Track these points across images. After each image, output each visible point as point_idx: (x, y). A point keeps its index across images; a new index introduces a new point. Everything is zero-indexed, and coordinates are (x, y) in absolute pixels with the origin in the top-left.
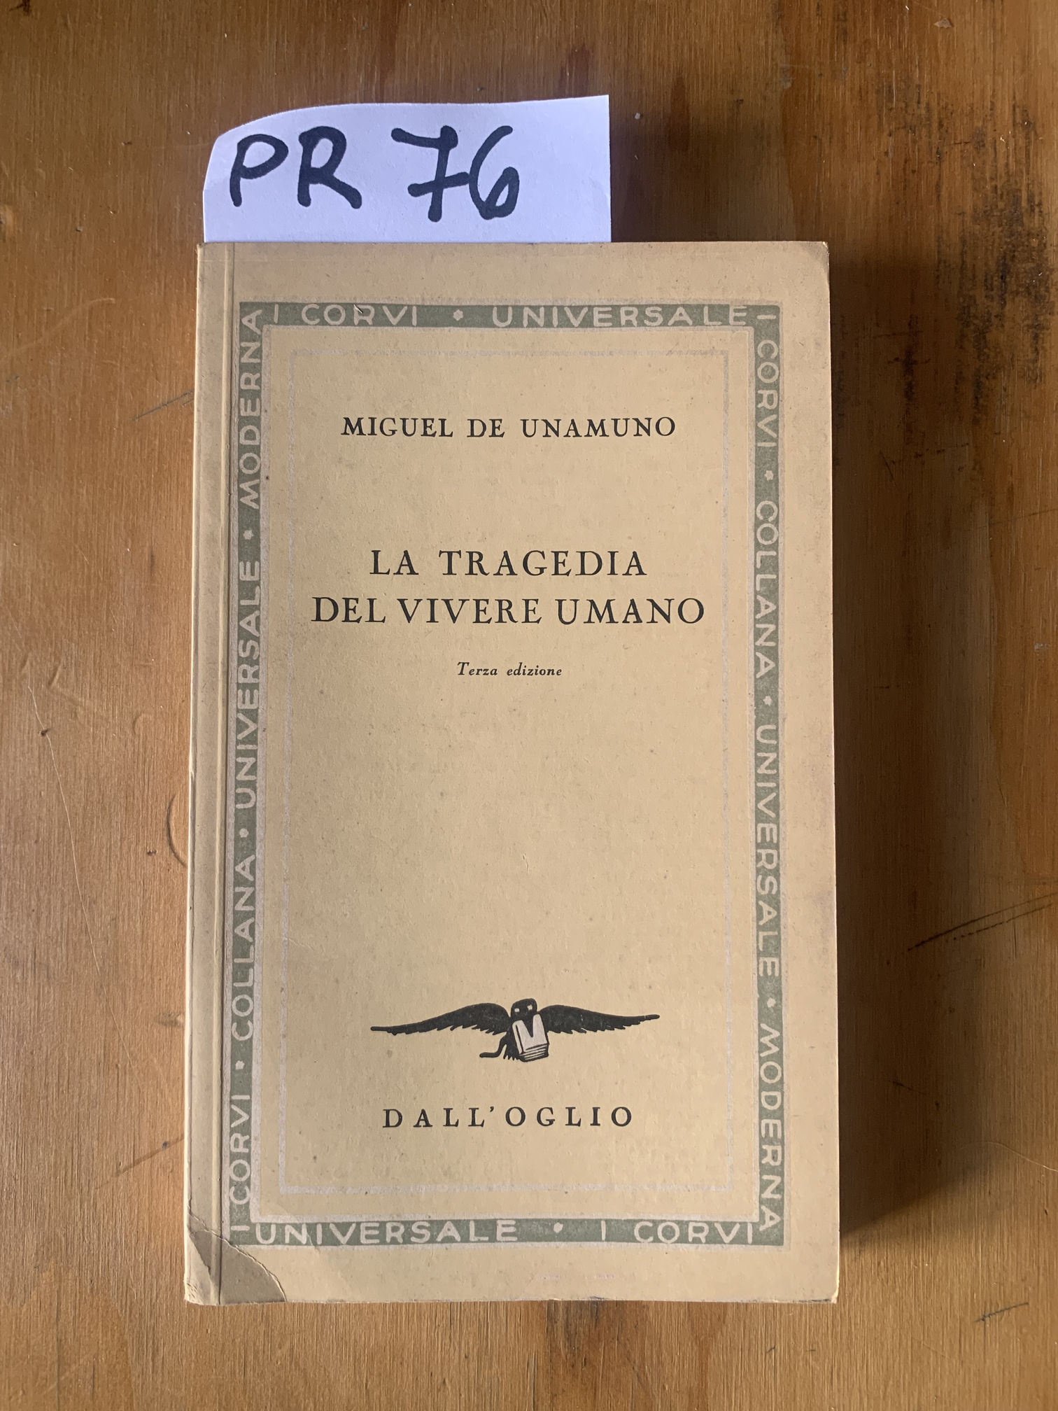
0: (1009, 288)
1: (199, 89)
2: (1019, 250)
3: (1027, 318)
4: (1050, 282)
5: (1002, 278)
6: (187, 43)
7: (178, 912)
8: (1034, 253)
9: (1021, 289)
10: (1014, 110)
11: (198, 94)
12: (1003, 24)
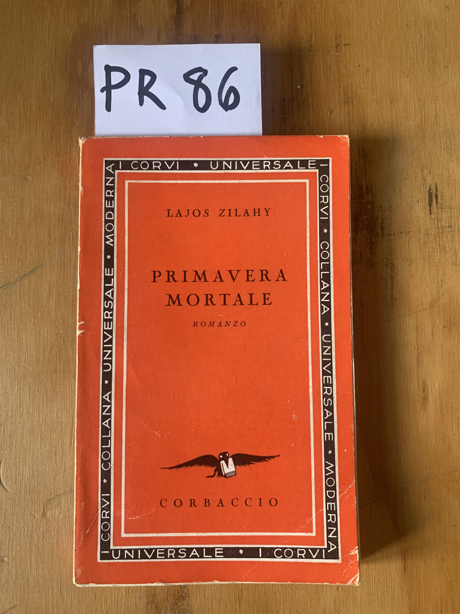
0: (359, 227)
1: (9, 154)
2: (363, 210)
3: (367, 239)
4: (377, 223)
5: (356, 222)
6: (4, 134)
7: (4, 511)
8: (369, 211)
9: (364, 227)
10: (359, 149)
11: (9, 156)
12: (353, 114)
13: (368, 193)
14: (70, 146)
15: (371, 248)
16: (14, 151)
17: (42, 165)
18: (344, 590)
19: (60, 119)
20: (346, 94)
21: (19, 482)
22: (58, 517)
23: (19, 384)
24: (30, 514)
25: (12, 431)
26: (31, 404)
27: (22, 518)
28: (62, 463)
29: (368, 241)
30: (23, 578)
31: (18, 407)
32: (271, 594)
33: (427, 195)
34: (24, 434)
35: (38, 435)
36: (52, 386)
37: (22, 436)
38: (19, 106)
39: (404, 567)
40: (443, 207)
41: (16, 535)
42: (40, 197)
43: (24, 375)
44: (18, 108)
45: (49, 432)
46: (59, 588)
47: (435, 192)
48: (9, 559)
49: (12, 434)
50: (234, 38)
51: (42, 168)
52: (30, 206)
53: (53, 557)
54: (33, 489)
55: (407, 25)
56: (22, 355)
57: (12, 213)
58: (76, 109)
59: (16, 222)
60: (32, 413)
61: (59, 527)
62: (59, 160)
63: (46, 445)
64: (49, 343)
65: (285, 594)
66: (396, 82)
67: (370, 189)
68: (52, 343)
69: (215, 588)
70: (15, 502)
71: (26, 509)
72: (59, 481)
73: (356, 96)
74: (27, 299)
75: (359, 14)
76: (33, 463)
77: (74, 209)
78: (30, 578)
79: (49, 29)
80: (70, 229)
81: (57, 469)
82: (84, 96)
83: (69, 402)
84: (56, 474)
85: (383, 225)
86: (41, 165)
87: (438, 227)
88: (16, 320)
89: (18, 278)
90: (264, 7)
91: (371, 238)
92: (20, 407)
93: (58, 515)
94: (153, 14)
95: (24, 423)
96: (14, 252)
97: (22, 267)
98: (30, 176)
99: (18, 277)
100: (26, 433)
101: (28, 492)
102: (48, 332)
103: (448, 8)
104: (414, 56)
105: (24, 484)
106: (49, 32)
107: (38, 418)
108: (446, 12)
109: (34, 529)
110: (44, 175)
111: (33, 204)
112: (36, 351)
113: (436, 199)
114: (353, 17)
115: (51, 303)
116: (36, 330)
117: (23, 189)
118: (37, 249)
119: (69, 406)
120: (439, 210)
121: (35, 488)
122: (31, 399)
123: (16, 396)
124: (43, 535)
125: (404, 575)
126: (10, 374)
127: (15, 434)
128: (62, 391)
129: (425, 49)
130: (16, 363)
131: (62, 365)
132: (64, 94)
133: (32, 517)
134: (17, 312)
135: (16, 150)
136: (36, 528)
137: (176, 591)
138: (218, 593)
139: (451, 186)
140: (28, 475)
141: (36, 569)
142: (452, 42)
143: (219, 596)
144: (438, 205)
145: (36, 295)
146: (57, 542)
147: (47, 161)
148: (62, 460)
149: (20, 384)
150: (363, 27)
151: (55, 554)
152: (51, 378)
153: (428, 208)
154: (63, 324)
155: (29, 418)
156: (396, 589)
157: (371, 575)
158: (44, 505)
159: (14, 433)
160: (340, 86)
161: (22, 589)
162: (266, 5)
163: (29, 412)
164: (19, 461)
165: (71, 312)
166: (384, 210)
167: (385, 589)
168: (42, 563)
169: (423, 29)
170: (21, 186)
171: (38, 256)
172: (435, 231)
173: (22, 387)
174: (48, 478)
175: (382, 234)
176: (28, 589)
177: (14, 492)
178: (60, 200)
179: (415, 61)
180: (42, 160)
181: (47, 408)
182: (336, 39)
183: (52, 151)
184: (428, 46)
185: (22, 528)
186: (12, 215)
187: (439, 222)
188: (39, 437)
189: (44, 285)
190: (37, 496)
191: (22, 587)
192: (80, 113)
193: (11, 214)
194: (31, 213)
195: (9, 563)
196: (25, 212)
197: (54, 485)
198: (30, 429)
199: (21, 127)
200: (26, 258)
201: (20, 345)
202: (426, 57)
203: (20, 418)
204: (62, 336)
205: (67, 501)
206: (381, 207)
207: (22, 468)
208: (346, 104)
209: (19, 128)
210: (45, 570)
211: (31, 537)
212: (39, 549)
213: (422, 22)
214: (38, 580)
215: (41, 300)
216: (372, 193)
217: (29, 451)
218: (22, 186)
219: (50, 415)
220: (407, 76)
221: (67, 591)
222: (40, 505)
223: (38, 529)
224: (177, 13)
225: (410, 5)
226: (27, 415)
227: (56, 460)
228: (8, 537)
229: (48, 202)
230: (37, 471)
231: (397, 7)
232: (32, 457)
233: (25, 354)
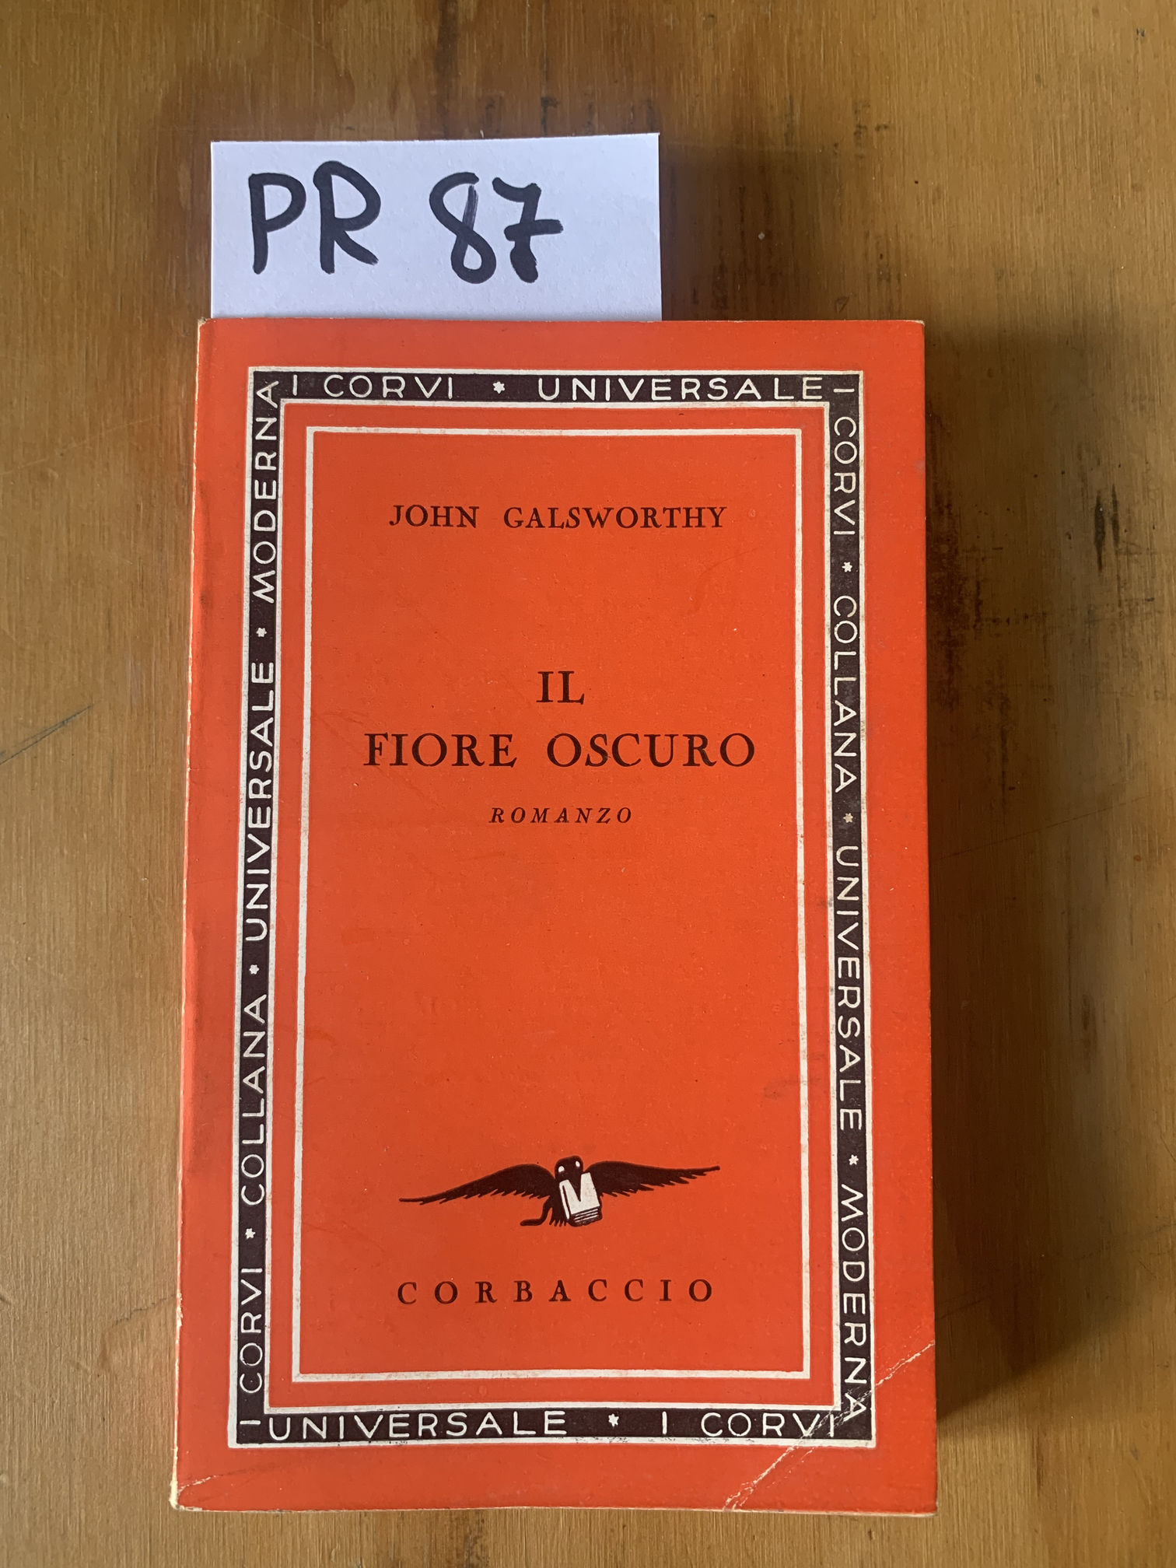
13: (942, 513)
14: (162, 390)
15: (950, 655)
16: (11, 403)
17: (87, 441)
18: (885, 1538)
19: (134, 320)
20: (881, 256)
21: (38, 1278)
22: (142, 1367)
23: (33, 1019)
24: (65, 1361)
25: (16, 1143)
26: (67, 1073)
27: (47, 1372)
28: (151, 1227)
29: (942, 638)
30: (51, 1528)
31: (33, 1080)
32: (698, 1552)
33: (1092, 520)
34: (47, 1152)
35: (86, 1152)
36: (120, 1023)
37: (43, 1155)
38: (24, 282)
39: (1038, 1473)
40: (1133, 549)
41: (30, 1418)
42: (83, 525)
43: (47, 995)
44: (21, 286)
45: (115, 1146)
46: (146, 1550)
47: (1111, 510)
48: (12, 1481)
49: (15, 1151)
50: (590, 106)
51: (88, 447)
52: (57, 549)
53: (129, 1472)
54: (74, 1294)
55: (1038, 79)
56: (41, 942)
57: (8, 566)
58: (176, 291)
59: (18, 590)
60: (69, 1096)
61: (144, 1393)
62: (133, 427)
63: (109, 1178)
64: (112, 910)
65: (734, 1553)
66: (1011, 226)
67: (945, 503)
68: (118, 911)
69: (555, 1542)
70: (28, 1329)
71: (56, 1347)
72: (142, 1272)
73: (907, 262)
74: (52, 794)
75: (914, 47)
76: (73, 1227)
77: (173, 556)
78: (70, 1528)
79: (102, 77)
80: (163, 611)
81: (137, 1240)
82: (198, 258)
83: (168, 1066)
84: (134, 1254)
85: (980, 598)
86: (84, 438)
87: (1120, 601)
88: (22, 851)
89: (28, 739)
90: (668, 27)
91: (949, 631)
92: (37, 1079)
93: (142, 1362)
94: (377, 42)
95: (47, 1123)
96: (15, 670)
97: (38, 711)
98: (54, 469)
99: (26, 737)
100: (54, 1149)
101: (60, 1303)
102: (107, 882)
103: (1143, 35)
104: (1057, 160)
105: (49, 1283)
106: (102, 86)
107: (84, 1108)
108: (1136, 45)
109: (77, 1400)
110: (93, 467)
111: (65, 543)
112: (77, 932)
113: (1113, 529)
114: (898, 56)
115: (115, 805)
116: (77, 877)
117: (37, 504)
118: (76, 662)
119: (168, 1076)
120: (1123, 558)
121: (78, 1292)
122: (65, 1059)
123: (24, 1051)
124: (103, 1414)
125: (1038, 1495)
126: (8, 993)
127: (23, 1151)
128: (146, 1037)
129: (1083, 141)
130: (25, 964)
131: (147, 970)
132: (145, 252)
133: (72, 1369)
134: (27, 830)
135: (15, 401)
136: (84, 1396)
137: (454, 1552)
138: (563, 1553)
139: (1151, 494)
140: (61, 1260)
141: (85, 1503)
142: (1153, 121)
143: (566, 1561)
144: (1120, 546)
145: (75, 784)
146: (139, 1432)
147: (101, 429)
148: (150, 1216)
149: (36, 1020)
150: (926, 81)
151: (134, 1463)
152: (120, 1004)
153: (1095, 553)
154: (147, 861)
155: (60, 1109)
156: (1018, 1531)
157: (954, 1496)
158: (103, 1336)
159: (21, 1149)
160: (867, 235)
161: (49, 1556)
162: (674, 21)
163: (60, 1094)
164: (37, 1222)
165: (168, 828)
166: (983, 559)
167: (989, 1532)
168: (101, 1487)
169: (1079, 88)
170: (30, 495)
171: (79, 680)
172: (1113, 611)
173: (41, 1027)
174: (113, 1265)
175: (977, 621)
176: (64, 1556)
177: (23, 1304)
178: (136, 533)
179: (1060, 171)
180: (88, 429)
181: (109, 1081)
182: (856, 112)
183: (112, 404)
184: (1091, 134)
185: (47, 1398)
186: (9, 574)
187: (1123, 590)
188: (90, 1159)
189: (95, 758)
190: (86, 1312)
191: (50, 1551)
192: (187, 302)
193: (6, 570)
194: (58, 568)
195: (13, 1490)
196: (42, 564)
197: (130, 1284)
198: (63, 1136)
199: (28, 339)
200: (47, 686)
201: (35, 916)
202: (1088, 158)
203: (38, 1109)
204: (145, 892)
205: (166, 1324)
206: (974, 549)
207: (42, 1239)
208: (884, 281)
209: (25, 342)
210: (109, 1506)
211: (72, 1420)
212: (91, 1451)
213: (1076, 71)
214: (90, 1531)
215: (88, 797)
216: (950, 514)
217: (62, 1196)
218: (34, 496)
219: (118, 1100)
220: (1039, 210)
221: (166, 1556)
222: (92, 1336)
223: (88, 1398)
224: (440, 40)
225: (1046, 26)
226: (55, 1100)
227: (133, 1217)
228: (9, 1421)
229: (104, 537)
230: (84, 1248)
231: (1011, 31)
232: (71, 1211)
233: (48, 939)
